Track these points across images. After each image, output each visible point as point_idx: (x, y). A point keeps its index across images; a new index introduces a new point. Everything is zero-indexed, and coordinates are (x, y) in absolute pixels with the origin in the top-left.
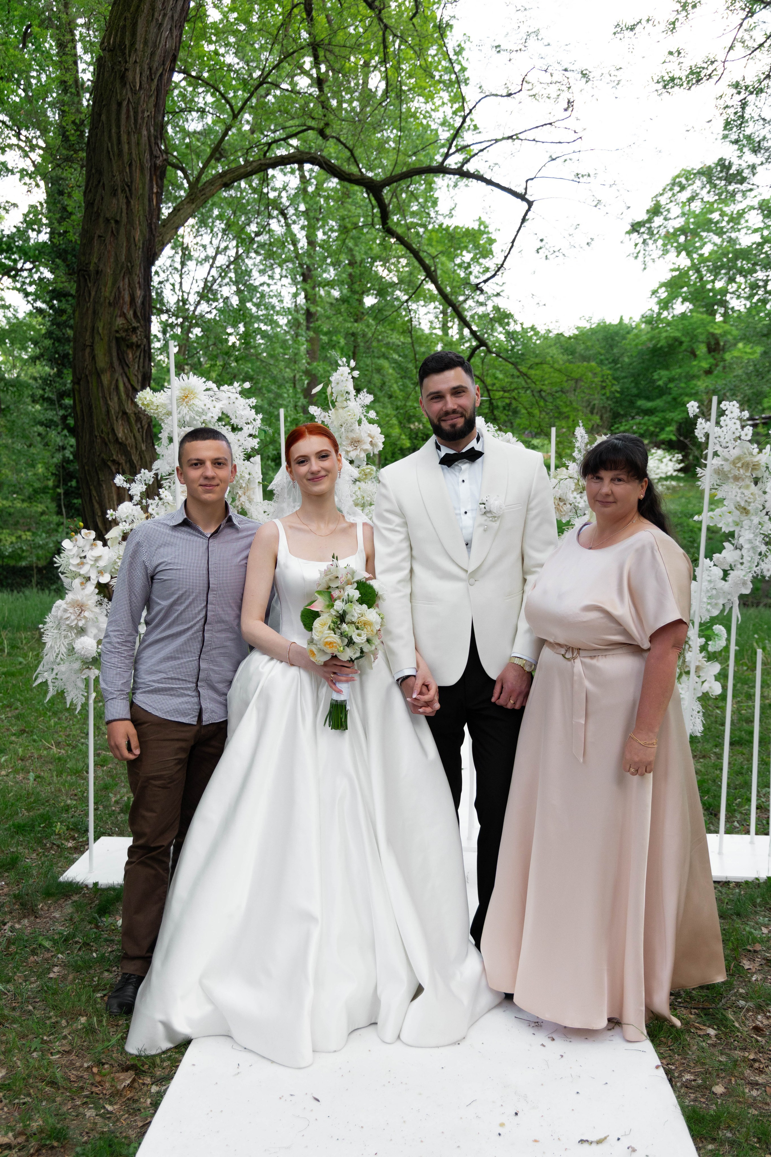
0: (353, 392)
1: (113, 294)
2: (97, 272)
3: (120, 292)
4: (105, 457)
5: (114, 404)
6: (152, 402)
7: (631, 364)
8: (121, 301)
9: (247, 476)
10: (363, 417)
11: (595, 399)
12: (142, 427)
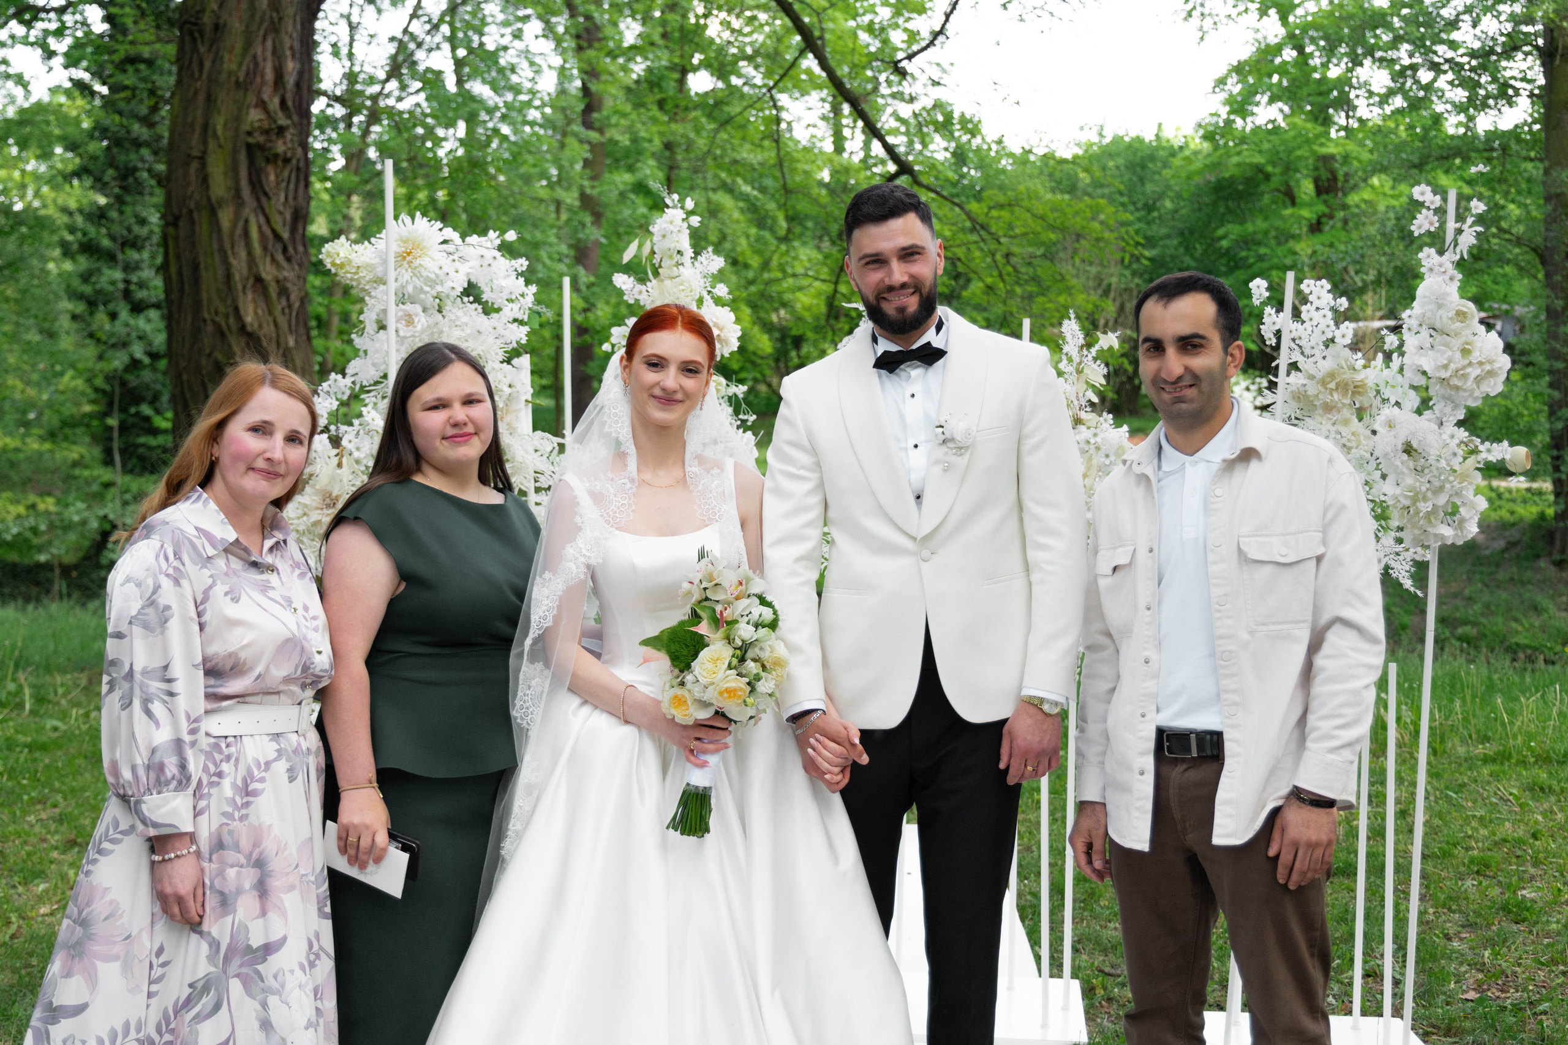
0: (689, 252)
1: (244, 68)
2: (217, 27)
3: (256, 64)
4: (220, 357)
5: (239, 264)
6: (350, 261)
7: (1176, 211)
8: (258, 80)
9: (507, 390)
10: (705, 294)
11: (1111, 275)
12: (290, 306)
